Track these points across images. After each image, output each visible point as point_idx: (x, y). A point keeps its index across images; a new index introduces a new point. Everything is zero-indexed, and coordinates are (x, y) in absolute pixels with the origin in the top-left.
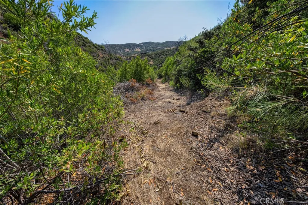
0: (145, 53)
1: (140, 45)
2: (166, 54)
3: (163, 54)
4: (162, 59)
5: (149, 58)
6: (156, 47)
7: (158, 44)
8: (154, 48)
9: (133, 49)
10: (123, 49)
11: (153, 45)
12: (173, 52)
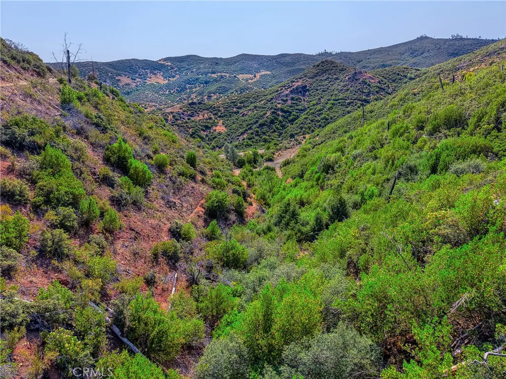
0: (200, 103)
1: (162, 66)
2: (255, 107)
3: (246, 104)
4: (246, 118)
5: (212, 116)
6: (213, 73)
7: (216, 62)
8: (206, 74)
9: (144, 77)
10: (111, 78)
11: (202, 66)
12: (272, 99)
